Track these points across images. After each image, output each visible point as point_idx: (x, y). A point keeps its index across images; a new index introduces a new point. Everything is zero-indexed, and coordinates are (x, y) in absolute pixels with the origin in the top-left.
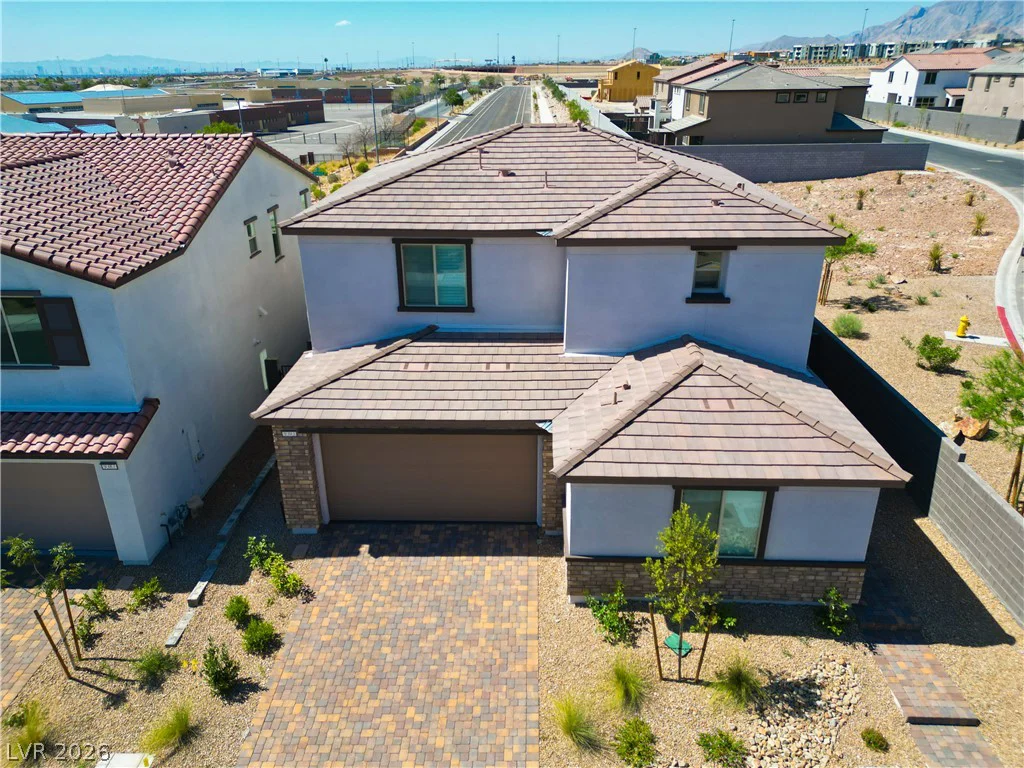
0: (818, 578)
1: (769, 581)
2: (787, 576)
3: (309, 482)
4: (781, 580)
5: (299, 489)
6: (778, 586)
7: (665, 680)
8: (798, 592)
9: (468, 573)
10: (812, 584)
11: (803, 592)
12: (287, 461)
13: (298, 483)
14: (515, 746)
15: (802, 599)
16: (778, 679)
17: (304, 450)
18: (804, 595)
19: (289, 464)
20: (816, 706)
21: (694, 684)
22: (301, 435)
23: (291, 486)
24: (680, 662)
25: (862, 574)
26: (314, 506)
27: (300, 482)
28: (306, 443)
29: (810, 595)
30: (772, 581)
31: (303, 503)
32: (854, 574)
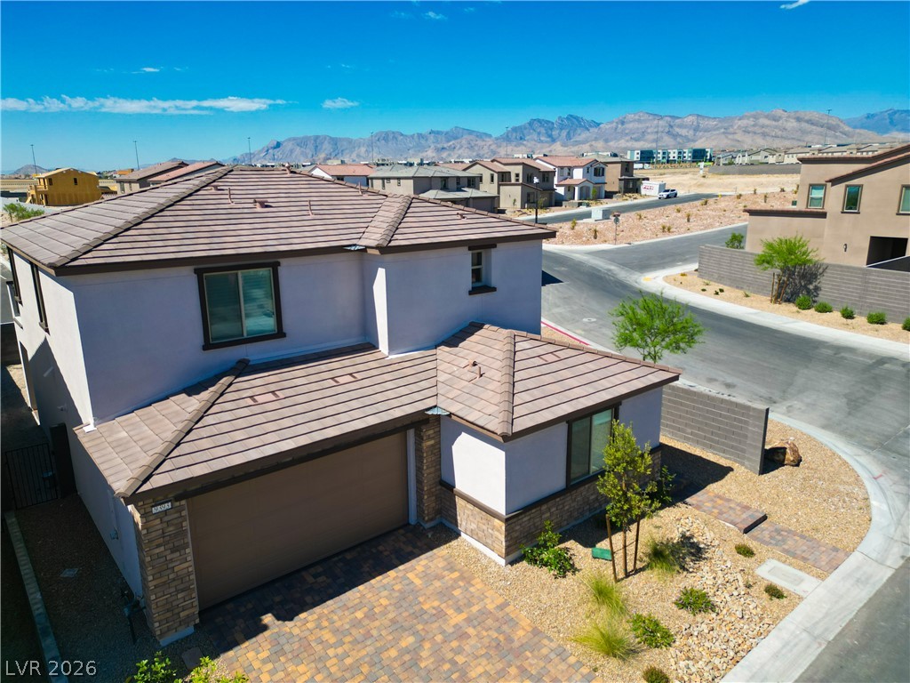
3: (186, 565)
5: (174, 580)
7: (618, 581)
9: (397, 587)
12: (158, 546)
13: (173, 572)
19: (162, 549)
22: (177, 504)
23: (163, 579)
27: (176, 569)
28: (185, 513)
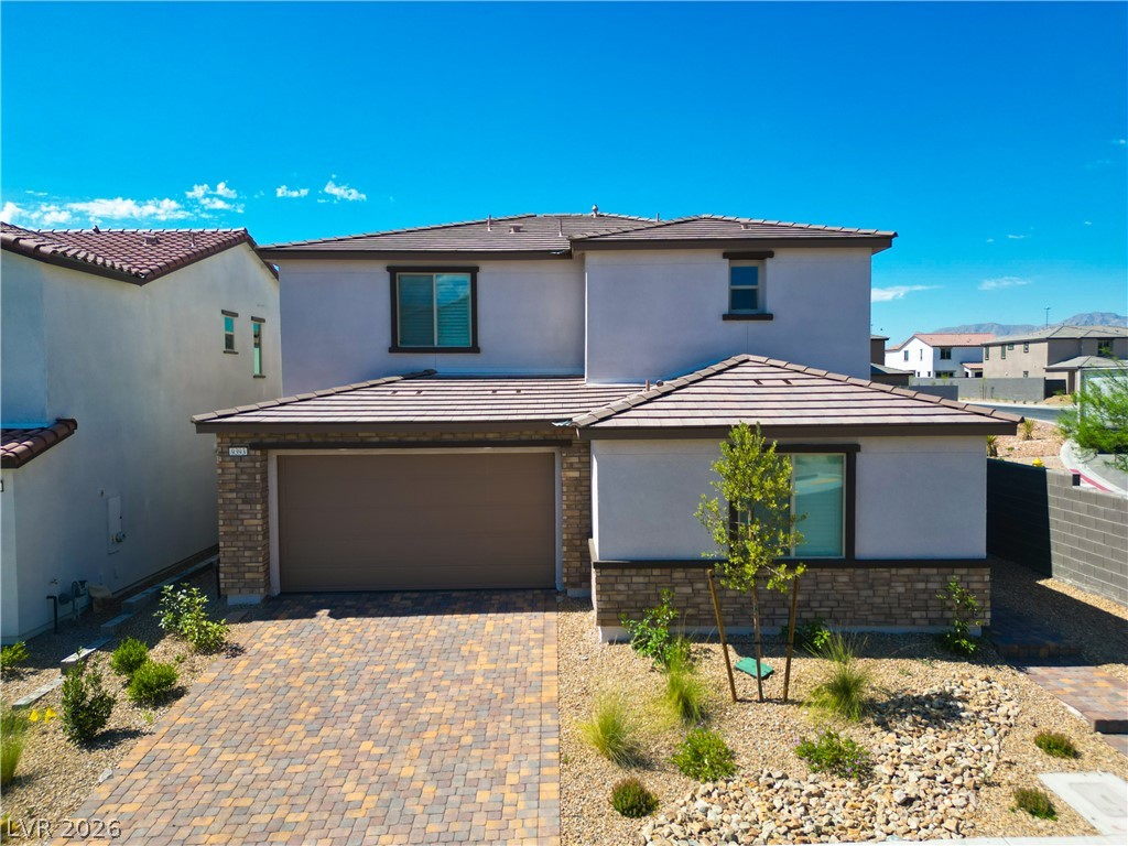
0: (931, 586)
1: (864, 593)
2: (888, 583)
3: (256, 522)
4: (882, 590)
5: (242, 533)
6: (880, 600)
7: (741, 701)
8: (907, 609)
9: (462, 627)
10: (925, 596)
11: (915, 609)
12: (231, 491)
13: (242, 524)
14: (522, 771)
15: (913, 621)
16: (900, 696)
17: (255, 474)
18: (916, 614)
19: (234, 495)
20: (961, 717)
21: (782, 704)
22: (252, 452)
23: (233, 529)
24: (760, 684)
25: (987, 578)
26: (261, 559)
27: (246, 522)
28: (258, 465)
29: (924, 613)
30: (870, 593)
31: (247, 554)
32: (976, 578)
